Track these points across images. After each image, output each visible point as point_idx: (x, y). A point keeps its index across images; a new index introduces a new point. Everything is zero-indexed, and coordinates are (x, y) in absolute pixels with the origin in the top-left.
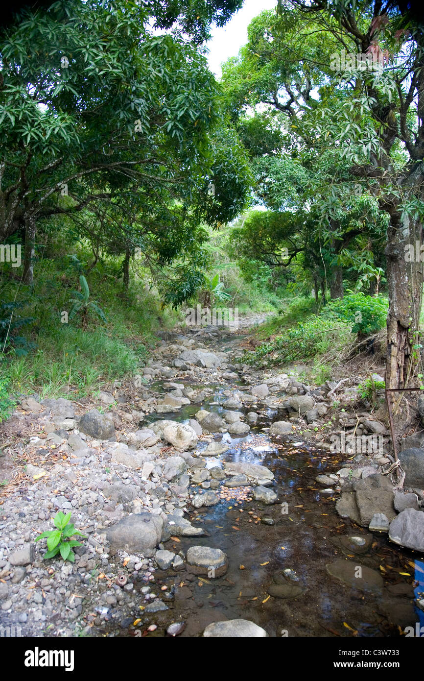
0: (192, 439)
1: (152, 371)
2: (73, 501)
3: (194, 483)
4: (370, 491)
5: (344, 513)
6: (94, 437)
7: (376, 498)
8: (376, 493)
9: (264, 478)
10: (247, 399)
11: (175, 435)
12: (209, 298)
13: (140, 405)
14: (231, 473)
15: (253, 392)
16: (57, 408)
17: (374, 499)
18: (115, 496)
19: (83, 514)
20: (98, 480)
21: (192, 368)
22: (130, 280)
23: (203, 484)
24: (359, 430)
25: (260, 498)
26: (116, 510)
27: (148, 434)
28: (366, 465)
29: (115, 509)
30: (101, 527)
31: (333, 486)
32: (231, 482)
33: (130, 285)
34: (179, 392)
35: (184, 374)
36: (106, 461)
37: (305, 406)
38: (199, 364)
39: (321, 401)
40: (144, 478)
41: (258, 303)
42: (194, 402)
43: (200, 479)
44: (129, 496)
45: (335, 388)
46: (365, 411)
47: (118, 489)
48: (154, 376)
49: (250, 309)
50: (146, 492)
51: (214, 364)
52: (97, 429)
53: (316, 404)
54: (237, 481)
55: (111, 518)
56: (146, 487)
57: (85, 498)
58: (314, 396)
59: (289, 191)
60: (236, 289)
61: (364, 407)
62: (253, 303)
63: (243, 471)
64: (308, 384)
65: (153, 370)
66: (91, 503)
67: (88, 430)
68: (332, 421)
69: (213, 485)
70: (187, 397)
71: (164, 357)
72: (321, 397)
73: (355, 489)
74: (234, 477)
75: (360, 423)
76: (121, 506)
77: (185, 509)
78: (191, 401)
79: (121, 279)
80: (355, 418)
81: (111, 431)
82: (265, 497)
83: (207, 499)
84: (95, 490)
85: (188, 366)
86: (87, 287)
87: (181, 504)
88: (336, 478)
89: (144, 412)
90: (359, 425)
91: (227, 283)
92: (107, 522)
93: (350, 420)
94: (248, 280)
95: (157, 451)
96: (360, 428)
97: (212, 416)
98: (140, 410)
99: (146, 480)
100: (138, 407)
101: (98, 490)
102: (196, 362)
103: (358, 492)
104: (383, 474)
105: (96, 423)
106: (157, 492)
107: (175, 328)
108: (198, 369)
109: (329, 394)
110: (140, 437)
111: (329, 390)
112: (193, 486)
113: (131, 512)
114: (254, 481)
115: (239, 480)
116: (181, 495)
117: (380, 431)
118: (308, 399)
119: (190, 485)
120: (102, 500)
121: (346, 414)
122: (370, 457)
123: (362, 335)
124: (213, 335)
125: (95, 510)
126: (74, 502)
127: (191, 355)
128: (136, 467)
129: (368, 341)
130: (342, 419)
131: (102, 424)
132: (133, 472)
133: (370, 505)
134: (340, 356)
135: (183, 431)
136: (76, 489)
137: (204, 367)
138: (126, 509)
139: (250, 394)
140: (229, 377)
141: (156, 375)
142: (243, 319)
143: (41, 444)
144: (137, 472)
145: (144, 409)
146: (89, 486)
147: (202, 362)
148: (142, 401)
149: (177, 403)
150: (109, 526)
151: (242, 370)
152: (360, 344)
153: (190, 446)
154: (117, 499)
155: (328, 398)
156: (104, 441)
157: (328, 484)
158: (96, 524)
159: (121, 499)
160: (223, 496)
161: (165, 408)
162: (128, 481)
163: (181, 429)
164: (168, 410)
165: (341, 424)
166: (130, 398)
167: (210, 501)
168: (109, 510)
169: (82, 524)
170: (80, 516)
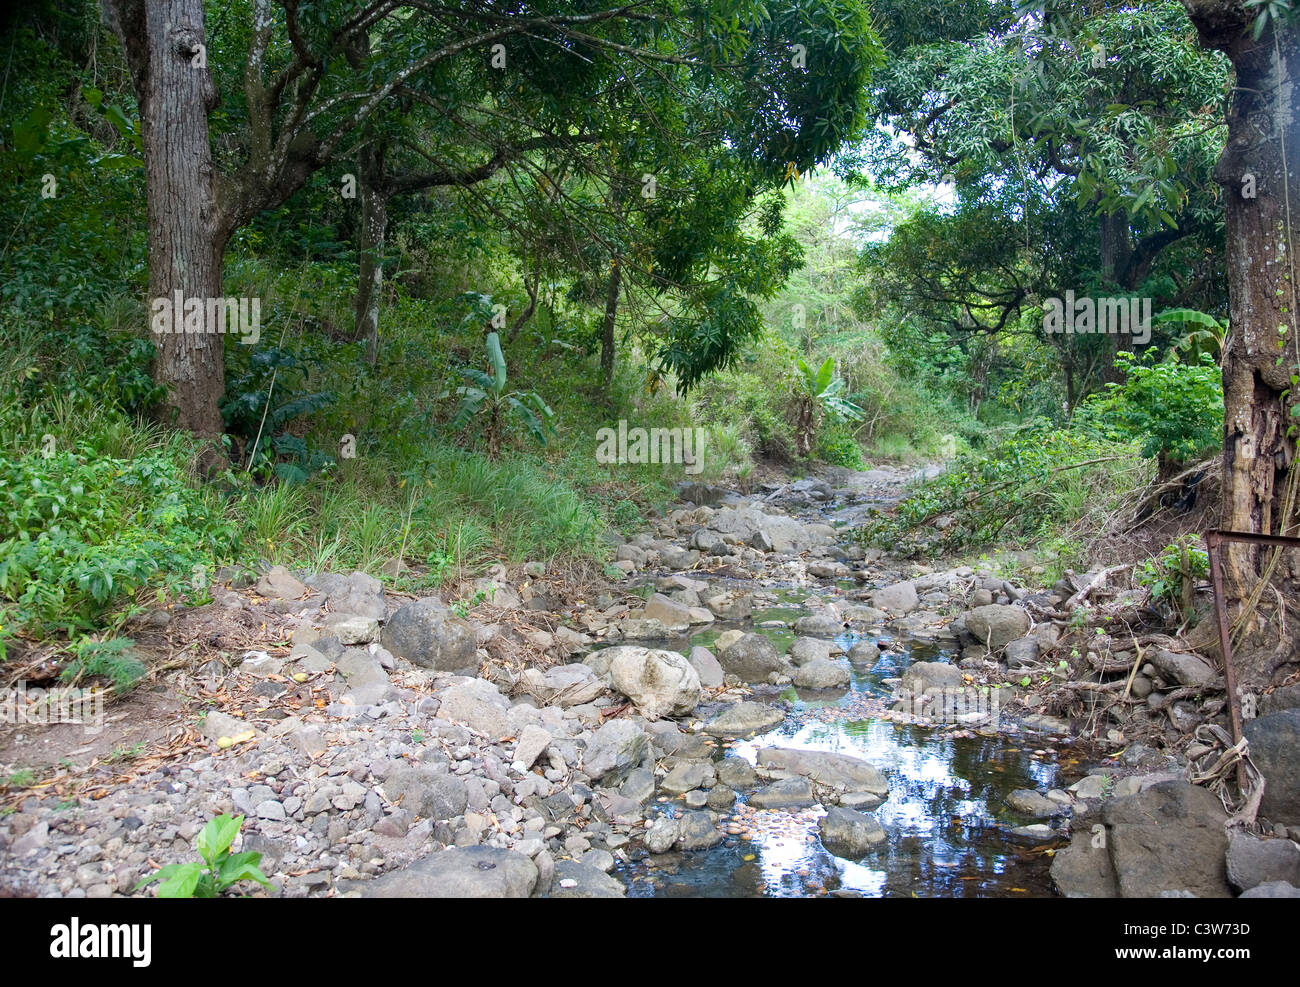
0: (683, 686)
1: (638, 554)
2: (289, 801)
3: (667, 793)
4: (1153, 828)
5: (1073, 889)
6: (419, 665)
7: (1172, 847)
8: (1171, 832)
9: (863, 788)
10: (859, 617)
11: (638, 674)
12: (810, 414)
13: (586, 618)
14: (773, 774)
15: (876, 601)
16: (345, 595)
17: (1165, 850)
18: (415, 795)
19: (310, 835)
20: (379, 754)
21: (739, 551)
22: (618, 363)
23: (688, 796)
24: (1140, 680)
25: (836, 837)
26: (410, 834)
27: (579, 677)
28: (1153, 770)
29: (407, 830)
30: (353, 874)
31: (1055, 820)
32: (765, 794)
33: (615, 373)
34: (689, 596)
35: (716, 562)
36: (422, 715)
37: (1005, 631)
38: (756, 541)
39: (1049, 618)
40: (520, 766)
41: (933, 435)
42: (722, 619)
43: (682, 782)
44: (455, 801)
45: (1088, 588)
46: (1164, 632)
47: (424, 779)
48: (641, 566)
49: (911, 448)
50: (518, 799)
51: (794, 545)
52: (425, 644)
53: (1033, 625)
54: (782, 793)
55: (390, 856)
56: (519, 787)
57: (324, 795)
58: (1030, 608)
59: (992, 122)
60: (877, 398)
61: (1160, 621)
62: (921, 434)
63: (805, 770)
64: (1022, 584)
65: (640, 551)
66: (340, 810)
67: (405, 644)
68: (1071, 661)
69: (715, 798)
70: (709, 606)
71: (681, 532)
72: (1051, 609)
73: (1110, 821)
74: (775, 784)
75: (1145, 661)
76: (425, 825)
77: (620, 853)
78: (717, 617)
79: (597, 358)
80: (1132, 650)
81: (465, 651)
82: (850, 834)
83: (687, 831)
84: (364, 779)
85: (729, 546)
86: (502, 362)
87: (613, 841)
88: (1066, 799)
89: (593, 635)
90: (1141, 668)
91: (854, 382)
92: (375, 862)
93: (1118, 655)
94: (906, 370)
95: (590, 715)
96: (1146, 676)
97: (752, 641)
98: (584, 629)
99: (524, 770)
100: (579, 623)
101: (371, 778)
102: (748, 536)
103: (1119, 829)
104: (1197, 780)
105: (425, 627)
106: (550, 806)
107: (722, 477)
108: (752, 552)
109: (1071, 601)
110: (556, 681)
111: (1071, 591)
112: (662, 799)
113: (453, 842)
114: (832, 796)
115: (787, 791)
116: (620, 818)
117: (1200, 680)
118: (1014, 612)
119: (655, 796)
120: (373, 804)
121: (1108, 639)
122: (1169, 750)
123: (1168, 467)
124: (812, 497)
125: (349, 830)
126: (292, 803)
127: (739, 520)
128: (502, 734)
129: (1186, 480)
130: (1096, 651)
131: (441, 632)
132: (491, 748)
133: (1153, 867)
134: (1112, 522)
135: (661, 664)
136: (310, 774)
137: (767, 551)
138: (436, 833)
139: (871, 604)
140: (825, 570)
141: (648, 564)
142: (895, 470)
143: (271, 670)
144: (502, 747)
145: (592, 629)
146: (349, 767)
147: (765, 537)
148: (592, 611)
149: (676, 617)
150: (376, 873)
151: (863, 559)
152: (1164, 486)
153: (678, 707)
154: (420, 805)
155: (1068, 610)
156: (440, 674)
157: (1038, 813)
158: (343, 864)
159: (428, 808)
160: (735, 828)
161: (644, 627)
162: (466, 765)
163: (655, 659)
164: (651, 632)
165: (1091, 667)
166: (564, 602)
167: (694, 836)
168: (389, 832)
169: (302, 861)
170: (301, 842)
